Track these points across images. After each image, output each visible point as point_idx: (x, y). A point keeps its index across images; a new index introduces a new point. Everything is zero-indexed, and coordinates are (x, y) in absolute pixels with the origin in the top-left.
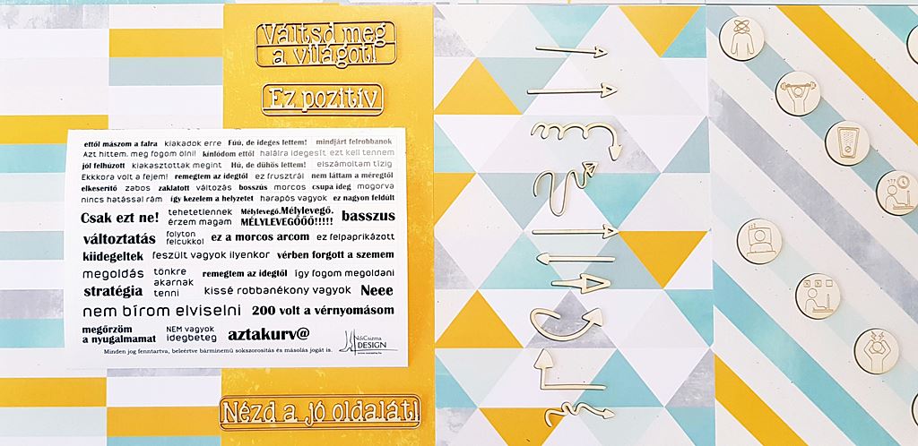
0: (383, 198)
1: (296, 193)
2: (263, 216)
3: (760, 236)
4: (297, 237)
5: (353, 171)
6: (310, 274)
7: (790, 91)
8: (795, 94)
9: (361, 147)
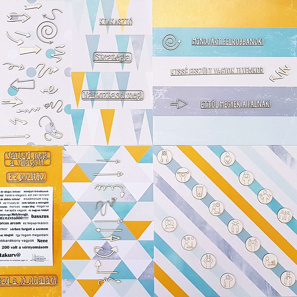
0: (45, 210)
1: (17, 209)
2: (6, 216)
3: (169, 223)
4: (17, 223)
5: (35, 201)
6: (21, 235)
7: (180, 175)
8: (182, 175)
9: (38, 193)
